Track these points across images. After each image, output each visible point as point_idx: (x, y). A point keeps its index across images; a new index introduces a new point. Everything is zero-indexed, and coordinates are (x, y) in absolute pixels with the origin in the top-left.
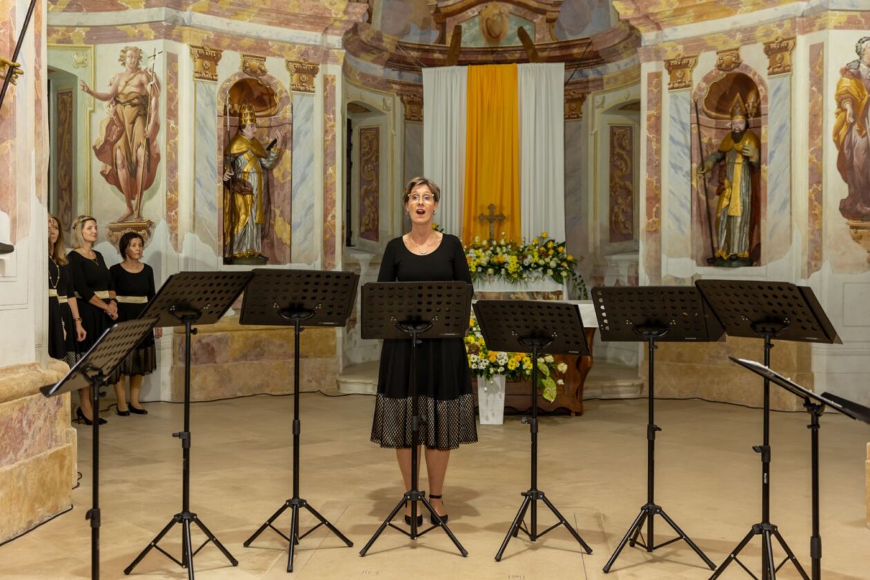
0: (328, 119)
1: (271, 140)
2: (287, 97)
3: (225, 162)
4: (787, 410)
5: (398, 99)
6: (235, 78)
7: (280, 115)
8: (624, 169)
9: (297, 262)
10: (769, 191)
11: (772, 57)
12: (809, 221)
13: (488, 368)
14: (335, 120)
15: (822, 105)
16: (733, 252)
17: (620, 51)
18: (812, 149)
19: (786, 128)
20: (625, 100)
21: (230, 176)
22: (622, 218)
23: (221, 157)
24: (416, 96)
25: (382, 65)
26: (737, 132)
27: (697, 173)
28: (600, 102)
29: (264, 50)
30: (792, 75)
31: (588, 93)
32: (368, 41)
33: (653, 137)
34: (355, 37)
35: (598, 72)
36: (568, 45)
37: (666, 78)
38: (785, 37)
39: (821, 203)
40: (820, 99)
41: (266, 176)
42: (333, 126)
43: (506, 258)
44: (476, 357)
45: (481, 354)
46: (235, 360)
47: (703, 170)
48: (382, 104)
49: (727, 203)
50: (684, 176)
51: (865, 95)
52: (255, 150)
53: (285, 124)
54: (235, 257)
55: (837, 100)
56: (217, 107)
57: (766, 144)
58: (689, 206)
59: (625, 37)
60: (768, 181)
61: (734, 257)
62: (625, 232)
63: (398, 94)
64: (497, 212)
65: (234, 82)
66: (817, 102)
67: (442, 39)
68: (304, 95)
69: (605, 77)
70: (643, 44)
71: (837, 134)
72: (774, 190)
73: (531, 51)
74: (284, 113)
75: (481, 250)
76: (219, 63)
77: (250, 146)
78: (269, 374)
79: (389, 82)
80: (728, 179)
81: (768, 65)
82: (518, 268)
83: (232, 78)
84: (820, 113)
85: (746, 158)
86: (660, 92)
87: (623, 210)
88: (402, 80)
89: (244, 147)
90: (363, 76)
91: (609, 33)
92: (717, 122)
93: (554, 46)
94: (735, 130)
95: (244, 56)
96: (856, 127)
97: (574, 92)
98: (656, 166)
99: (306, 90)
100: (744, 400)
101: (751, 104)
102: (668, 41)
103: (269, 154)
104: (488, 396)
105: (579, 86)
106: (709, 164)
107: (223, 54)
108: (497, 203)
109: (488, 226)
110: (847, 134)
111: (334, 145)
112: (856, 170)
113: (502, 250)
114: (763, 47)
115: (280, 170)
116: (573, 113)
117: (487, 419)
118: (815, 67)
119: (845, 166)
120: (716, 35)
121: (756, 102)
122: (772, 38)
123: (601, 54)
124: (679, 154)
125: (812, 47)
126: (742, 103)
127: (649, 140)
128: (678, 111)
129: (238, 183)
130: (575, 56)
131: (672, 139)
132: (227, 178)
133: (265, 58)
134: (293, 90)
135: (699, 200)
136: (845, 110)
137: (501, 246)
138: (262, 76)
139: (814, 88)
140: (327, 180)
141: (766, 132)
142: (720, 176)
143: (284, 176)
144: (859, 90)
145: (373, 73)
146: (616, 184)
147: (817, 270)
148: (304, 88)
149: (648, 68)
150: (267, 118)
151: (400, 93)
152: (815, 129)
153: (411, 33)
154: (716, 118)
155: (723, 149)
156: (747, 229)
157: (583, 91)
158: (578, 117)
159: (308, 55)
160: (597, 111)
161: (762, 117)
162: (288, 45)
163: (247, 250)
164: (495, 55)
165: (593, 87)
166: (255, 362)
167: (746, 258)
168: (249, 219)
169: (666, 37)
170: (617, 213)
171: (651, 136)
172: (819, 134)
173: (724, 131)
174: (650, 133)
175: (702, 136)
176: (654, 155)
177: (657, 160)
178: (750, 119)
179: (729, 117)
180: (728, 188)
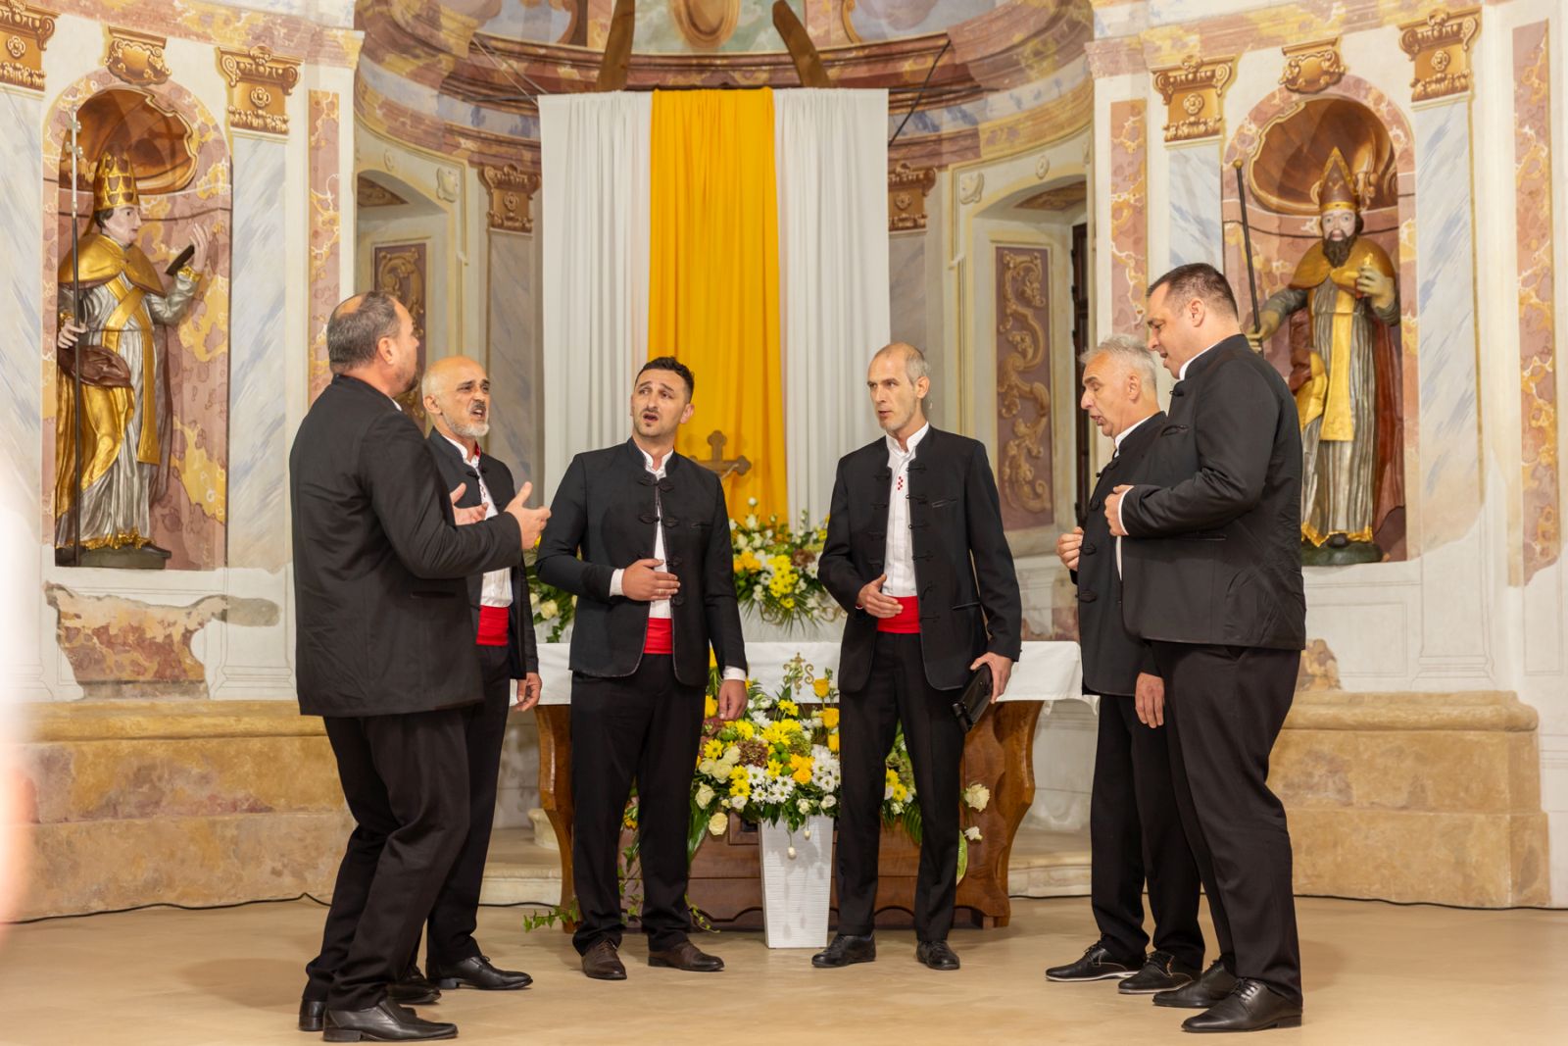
0: (320, 201)
1: (175, 253)
2: (220, 143)
3: (62, 299)
4: (1488, 906)
5: (472, 174)
6: (88, 86)
7: (200, 188)
8: (1030, 352)
9: (242, 565)
10: (1422, 379)
11: (1419, 57)
12: (1524, 447)
13: (793, 800)
14: (336, 207)
15: (1550, 166)
16: (1334, 530)
17: (1023, 65)
18: (1525, 274)
19: (1463, 224)
20: (1036, 182)
21: (75, 334)
22: (1026, 470)
23: (52, 288)
24: (515, 169)
25: (433, 87)
26: (1338, 239)
28: (970, 192)
29: (163, 19)
30: (1472, 97)
31: (941, 167)
32: (407, 23)
33: (1128, 257)
34: (377, 9)
35: (965, 116)
36: (887, 53)
37: (1158, 113)
38: (1452, 11)
39: (1553, 401)
40: (1544, 154)
41: (161, 341)
42: (333, 222)
43: (762, 560)
44: (760, 771)
45: (773, 764)
46: (87, 815)
47: (1257, 331)
48: (436, 184)
49: (1318, 410)
52: (135, 275)
53: (216, 209)
54: (84, 549)
56: (44, 156)
57: (1412, 265)
59: (1043, 25)
60: (1419, 354)
61: (1339, 541)
62: (1034, 504)
63: (472, 163)
65: (88, 96)
66: (1534, 161)
67: (578, 33)
68: (260, 139)
69: (982, 127)
70: (1097, 35)
73: (806, 61)
74: (210, 182)
76: (49, 44)
77: (123, 262)
78: (172, 855)
79: (450, 131)
80: (1320, 354)
81: (1412, 79)
82: (795, 585)
83: (82, 86)
84: (1545, 187)
85: (1364, 302)
86: (1143, 148)
87: (1029, 451)
88: (482, 128)
89: (107, 266)
90: (392, 110)
91: (998, 18)
92: (1281, 219)
93: (853, 54)
94: (1331, 235)
95: (111, 31)
97: (904, 166)
99: (265, 128)
100: (1377, 886)
101: (1361, 177)
102: (1161, 26)
103: (173, 283)
104: (788, 873)
105: (916, 150)
106: (1270, 317)
107: (56, 21)
108: (729, 431)
111: (336, 271)
113: (751, 541)
114: (1401, 34)
115: (197, 329)
116: (904, 215)
117: (787, 932)
118: (1528, 78)
120: (1283, 10)
121: (1375, 171)
122: (1422, 14)
123: (973, 73)
125: (1520, 34)
126: (1345, 172)
127: (1117, 265)
128: (1190, 193)
129: (92, 358)
130: (907, 78)
132: (67, 340)
133: (164, 41)
134: (234, 125)
137: (747, 533)
138: (157, 83)
139: (1526, 129)
140: (316, 359)
141: (1411, 238)
142: (1293, 350)
143: (209, 343)
145: (411, 105)
146: (1011, 388)
147: (1550, 563)
148: (261, 121)
149: (1111, 91)
150: (164, 197)
151: (476, 158)
152: (1532, 227)
153: (504, 14)
154: (1279, 211)
155: (1304, 281)
156: (1367, 474)
157: (926, 163)
158: (916, 226)
159: (272, 38)
160: (965, 211)
161: (1401, 203)
162: (224, 11)
163: (116, 531)
164: (708, 74)
165: (953, 152)
166: (138, 822)
167: (1367, 542)
168: (121, 450)
169: (1158, 15)
170: (1014, 457)
171: (1124, 254)
172: (1543, 236)
173: (1301, 240)
174: (1120, 248)
175: (1253, 252)
176: (1131, 300)
177: (1140, 312)
178: (1364, 212)
179: (1315, 207)
180: (1320, 374)
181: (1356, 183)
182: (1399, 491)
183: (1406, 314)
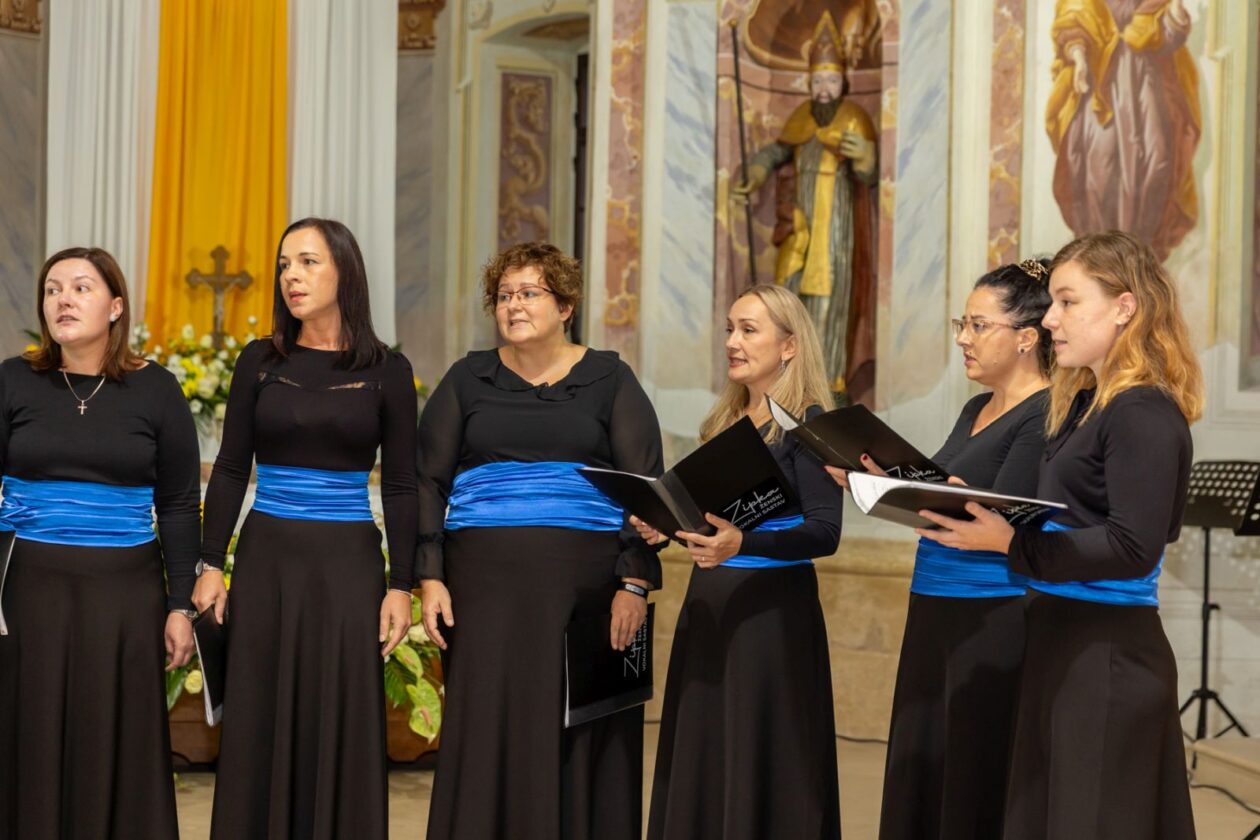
8: (532, 177)
10: (897, 242)
15: (1023, 47)
18: (998, 148)
19: (941, 97)
20: (541, 14)
26: (824, 101)
27: (731, 191)
28: (479, 17)
33: (626, 103)
40: (1019, 36)
47: (745, 185)
49: (799, 264)
50: (699, 197)
51: (1112, 34)
55: (1055, 39)
57: (892, 132)
58: (709, 267)
60: (895, 217)
64: (231, 267)
66: (1010, 43)
71: (1053, 116)
72: (908, 238)
75: (196, 359)
80: (803, 210)
84: (1019, 67)
85: (846, 164)
92: (773, 76)
94: (819, 96)
96: (1092, 105)
98: (632, 172)
101: (850, 39)
106: (759, 171)
108: (232, 245)
109: (210, 299)
110: (1075, 118)
112: (1092, 200)
116: (414, 35)
119: (1069, 189)
121: (863, 33)
124: (687, 146)
126: (834, 36)
127: (615, 110)
128: (687, 44)
131: (671, 109)
135: (732, 255)
136: (1070, 63)
139: (1005, 11)
141: (893, 105)
142: (779, 202)
144: (1100, 20)
146: (512, 210)
152: (1005, 104)
154: (771, 66)
155: (791, 138)
156: (841, 326)
158: (425, 46)
160: (473, 35)
161: (885, 69)
167: (839, 392)
171: (621, 101)
172: (1015, 114)
173: (790, 98)
174: (619, 93)
175: (744, 107)
176: (627, 145)
177: (635, 157)
178: (851, 72)
179: (805, 64)
180: (802, 229)
181: (844, 44)
182: (870, 345)
183: (884, 178)
